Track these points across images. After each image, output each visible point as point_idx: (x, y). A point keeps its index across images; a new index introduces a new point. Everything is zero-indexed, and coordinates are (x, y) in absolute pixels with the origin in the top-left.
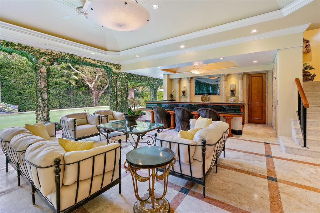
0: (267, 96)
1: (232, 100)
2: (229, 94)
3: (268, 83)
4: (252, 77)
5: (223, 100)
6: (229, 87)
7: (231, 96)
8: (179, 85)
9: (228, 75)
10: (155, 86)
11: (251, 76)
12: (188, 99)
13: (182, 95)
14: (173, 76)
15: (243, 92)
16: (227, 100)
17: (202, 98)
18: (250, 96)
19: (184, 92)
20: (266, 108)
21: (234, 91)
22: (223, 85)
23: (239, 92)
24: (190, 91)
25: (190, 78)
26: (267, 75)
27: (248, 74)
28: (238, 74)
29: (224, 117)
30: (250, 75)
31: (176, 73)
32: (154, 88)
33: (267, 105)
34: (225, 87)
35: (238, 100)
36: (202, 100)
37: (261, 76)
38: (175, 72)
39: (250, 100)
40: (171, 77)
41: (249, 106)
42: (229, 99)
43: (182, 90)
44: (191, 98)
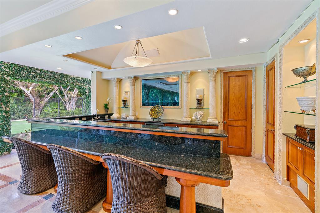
0: (253, 110)
1: (198, 116)
2: (195, 104)
3: (255, 88)
4: (229, 77)
5: (185, 115)
6: (194, 93)
7: (197, 108)
8: (118, 90)
9: (192, 73)
10: (87, 91)
11: (230, 75)
12: (131, 112)
13: (122, 105)
14: (108, 74)
15: (216, 102)
16: (191, 116)
17: (151, 111)
18: (227, 109)
19: (124, 101)
20: (253, 130)
21: (202, 99)
22: (185, 89)
23: (210, 102)
24: (135, 99)
25: (133, 78)
26: (254, 74)
27: (224, 73)
28: (209, 71)
29: (178, 179)
30: (227, 75)
31: (111, 70)
32: (86, 95)
33: (253, 125)
34: (187, 94)
35: (208, 115)
36: (151, 115)
37: (245, 76)
38: (110, 68)
39: (226, 115)
40: (105, 77)
41: (226, 126)
42: (194, 114)
43: (123, 97)
44: (135, 111)
